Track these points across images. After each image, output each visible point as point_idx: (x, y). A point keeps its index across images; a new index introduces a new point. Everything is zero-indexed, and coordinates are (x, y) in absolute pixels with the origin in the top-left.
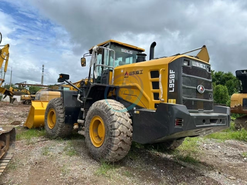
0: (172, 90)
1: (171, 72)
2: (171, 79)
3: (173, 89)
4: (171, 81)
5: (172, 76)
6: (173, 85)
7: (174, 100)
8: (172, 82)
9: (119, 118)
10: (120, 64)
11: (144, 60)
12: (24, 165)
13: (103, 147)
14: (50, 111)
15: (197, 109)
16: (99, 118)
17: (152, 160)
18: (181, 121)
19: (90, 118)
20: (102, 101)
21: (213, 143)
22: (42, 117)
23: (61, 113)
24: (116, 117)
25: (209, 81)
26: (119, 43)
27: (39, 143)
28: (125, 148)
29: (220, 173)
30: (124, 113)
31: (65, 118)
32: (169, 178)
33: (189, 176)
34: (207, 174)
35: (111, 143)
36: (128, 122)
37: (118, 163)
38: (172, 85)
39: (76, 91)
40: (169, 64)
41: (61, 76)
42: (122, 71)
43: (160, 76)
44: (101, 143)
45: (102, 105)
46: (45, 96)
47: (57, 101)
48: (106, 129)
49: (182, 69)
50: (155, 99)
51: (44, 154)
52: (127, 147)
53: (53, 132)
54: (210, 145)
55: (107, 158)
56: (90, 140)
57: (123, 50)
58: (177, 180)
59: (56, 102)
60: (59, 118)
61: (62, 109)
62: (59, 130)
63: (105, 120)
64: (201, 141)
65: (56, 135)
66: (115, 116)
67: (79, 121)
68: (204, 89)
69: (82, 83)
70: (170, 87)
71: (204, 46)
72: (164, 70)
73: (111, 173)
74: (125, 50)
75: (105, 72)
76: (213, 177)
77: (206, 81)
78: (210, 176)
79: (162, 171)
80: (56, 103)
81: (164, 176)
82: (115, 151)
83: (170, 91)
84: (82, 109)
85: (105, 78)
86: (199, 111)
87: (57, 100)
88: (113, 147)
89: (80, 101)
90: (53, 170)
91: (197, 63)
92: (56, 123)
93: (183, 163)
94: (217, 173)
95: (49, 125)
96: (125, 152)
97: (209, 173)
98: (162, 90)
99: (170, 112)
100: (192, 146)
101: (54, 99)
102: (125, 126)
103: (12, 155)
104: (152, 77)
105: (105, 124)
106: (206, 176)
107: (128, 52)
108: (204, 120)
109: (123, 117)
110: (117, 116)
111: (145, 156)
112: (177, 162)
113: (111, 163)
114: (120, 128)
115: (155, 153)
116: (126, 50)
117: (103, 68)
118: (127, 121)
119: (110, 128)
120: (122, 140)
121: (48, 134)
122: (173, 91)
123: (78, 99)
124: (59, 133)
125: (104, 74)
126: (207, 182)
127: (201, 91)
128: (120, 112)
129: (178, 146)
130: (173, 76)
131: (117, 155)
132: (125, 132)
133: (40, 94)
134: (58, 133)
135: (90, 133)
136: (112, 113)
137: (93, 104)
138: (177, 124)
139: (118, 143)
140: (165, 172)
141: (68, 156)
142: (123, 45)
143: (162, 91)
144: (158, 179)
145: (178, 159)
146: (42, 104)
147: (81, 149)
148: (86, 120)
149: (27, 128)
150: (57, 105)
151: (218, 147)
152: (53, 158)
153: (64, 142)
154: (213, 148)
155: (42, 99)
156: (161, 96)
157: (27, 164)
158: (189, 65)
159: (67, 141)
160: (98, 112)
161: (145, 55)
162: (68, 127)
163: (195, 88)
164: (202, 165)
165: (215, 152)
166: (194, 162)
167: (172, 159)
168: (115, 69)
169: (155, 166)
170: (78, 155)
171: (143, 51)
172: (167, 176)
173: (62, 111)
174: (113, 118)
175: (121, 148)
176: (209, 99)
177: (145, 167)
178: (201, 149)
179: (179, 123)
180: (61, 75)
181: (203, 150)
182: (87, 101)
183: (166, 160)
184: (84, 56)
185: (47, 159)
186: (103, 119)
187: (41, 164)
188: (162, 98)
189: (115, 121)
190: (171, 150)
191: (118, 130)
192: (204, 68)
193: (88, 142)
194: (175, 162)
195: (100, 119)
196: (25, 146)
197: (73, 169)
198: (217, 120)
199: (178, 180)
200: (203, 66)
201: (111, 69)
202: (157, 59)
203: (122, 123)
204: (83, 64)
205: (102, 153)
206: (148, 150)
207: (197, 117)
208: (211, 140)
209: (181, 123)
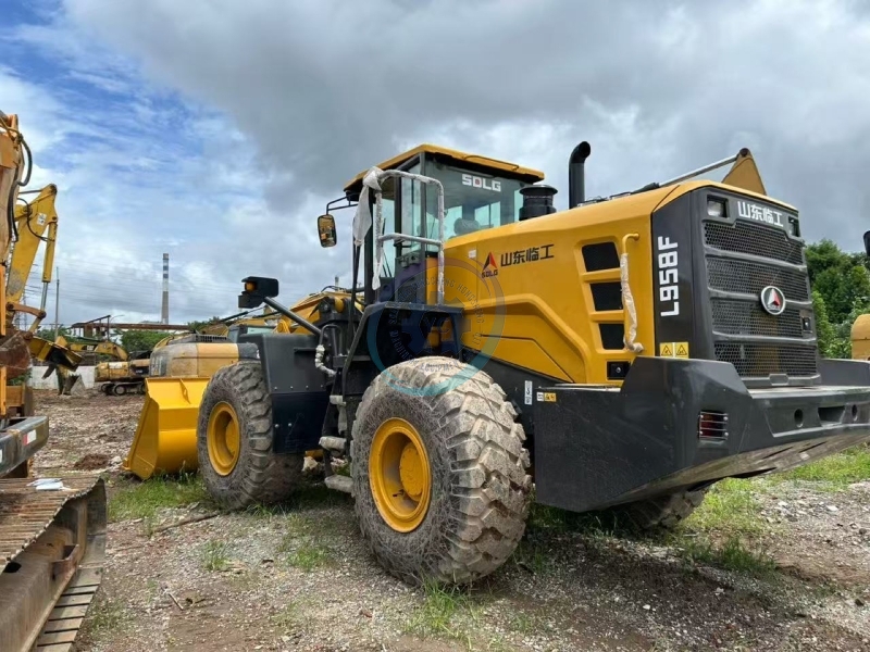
0: (673, 310)
1: (664, 243)
2: (665, 270)
3: (676, 304)
4: (665, 279)
5: (668, 260)
6: (672, 292)
7: (679, 344)
8: (667, 281)
9: (480, 420)
10: (460, 229)
11: (549, 210)
12: (148, 611)
13: (428, 530)
14: (217, 412)
15: (767, 375)
16: (404, 425)
17: (602, 571)
18: (721, 418)
19: (368, 428)
20: (408, 365)
21: (809, 494)
22: (189, 434)
23: (259, 417)
24: (467, 418)
25: (797, 270)
26: (454, 156)
27: (185, 527)
28: (508, 531)
29: (859, 603)
30: (494, 403)
31: (271, 434)
32: (682, 632)
33: (752, 620)
34: (815, 609)
35: (457, 513)
36: (513, 435)
37: (484, 585)
38: (669, 292)
39: (303, 333)
40: (652, 215)
41: (250, 287)
42: (472, 254)
43: (624, 261)
44: (416, 516)
45: (413, 380)
46: (185, 360)
47: (242, 375)
48: (433, 465)
49: (703, 232)
50: (606, 346)
51: (210, 567)
52: (512, 528)
53: (232, 488)
54: (801, 502)
55: (443, 570)
56: (374, 507)
57: (469, 181)
58: (712, 638)
59: (235, 378)
60: (252, 436)
61: (260, 401)
62: (253, 476)
63: (427, 432)
64: (763, 492)
65: (245, 497)
66: (465, 414)
67: (327, 441)
68: (785, 300)
69: (326, 306)
70: (663, 299)
71: (745, 152)
72: (636, 239)
73: (465, 625)
74: (475, 178)
75: (411, 262)
76: (838, 620)
77: (786, 272)
78: (828, 618)
79: (647, 607)
80: (236, 383)
81: (662, 627)
82: (471, 543)
83: (663, 314)
84: (337, 399)
86: (774, 380)
87: (241, 370)
88: (463, 528)
89: (324, 368)
90: (254, 624)
91: (754, 206)
92: (242, 450)
93: (718, 574)
94: (851, 602)
95: (217, 463)
96: (508, 543)
97: (821, 606)
98: (633, 312)
99: (676, 391)
100: (738, 510)
101: (230, 369)
102: (503, 450)
103: (99, 577)
104: (589, 269)
105: (429, 446)
106: (814, 617)
107: (485, 187)
108: (798, 411)
109: (493, 418)
110: (472, 414)
111: (574, 557)
112: (696, 573)
113: (463, 588)
114: (484, 459)
115: (607, 541)
116: (479, 179)
117: (399, 246)
118: (508, 431)
119: (449, 461)
120: (496, 501)
121: (214, 494)
122: (676, 312)
123: (319, 364)
124: (254, 489)
125: (407, 267)
126: (822, 640)
127: (774, 307)
128: (481, 400)
129: (687, 515)
130: (672, 258)
131: (479, 558)
132: (504, 473)
133: (166, 353)
134: (249, 491)
135: (372, 483)
136: (453, 406)
137: (379, 376)
138: (706, 433)
139: (482, 514)
140: (661, 611)
141: (298, 573)
142: (470, 160)
143: (634, 315)
144: (639, 636)
145: (696, 560)
146: (183, 388)
147: (340, 543)
148: (353, 434)
149: (137, 479)
150: (241, 389)
151: (830, 507)
152: (245, 581)
153: (273, 519)
154: (810, 513)
155: (174, 372)
156: (631, 335)
157: (157, 608)
158: (724, 214)
159: (284, 517)
160: (397, 406)
161: (551, 191)
162: (287, 466)
163: (753, 296)
164: (788, 579)
165: (823, 526)
166: (759, 570)
167: (673, 560)
168: (445, 246)
169: (618, 592)
170: (331, 563)
171: (538, 179)
172: (670, 625)
173: (259, 409)
174: (458, 423)
175: (493, 531)
176: (801, 337)
177: (583, 597)
178: (771, 520)
179: (714, 429)
180: (250, 281)
181: (779, 522)
182: (354, 366)
183: (652, 569)
184: (328, 210)
185: (225, 583)
186: (419, 428)
187: (205, 603)
188: (638, 340)
189: (466, 435)
190: (665, 527)
191: (478, 467)
192: (778, 224)
193: (366, 515)
194: (688, 572)
195: (413, 432)
196: (139, 540)
197: (325, 614)
198: (842, 408)
199: (712, 636)
200: (775, 216)
201: (431, 248)
202: (599, 201)
203: (490, 441)
204: (328, 235)
205: (426, 551)
206: (581, 531)
207: (775, 401)
208: (797, 485)
209: (721, 426)
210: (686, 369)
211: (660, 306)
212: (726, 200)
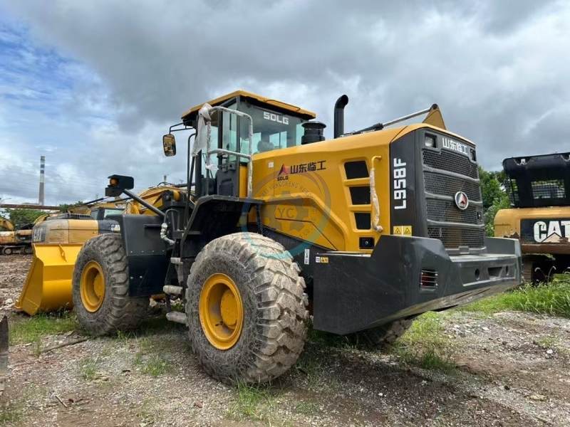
0: (402, 205)
1: (397, 163)
2: (397, 179)
3: (404, 202)
4: (397, 185)
5: (400, 173)
6: (402, 194)
7: (406, 227)
8: (399, 187)
9: (277, 275)
10: (262, 148)
11: (321, 139)
12: (41, 408)
13: (241, 348)
14: (88, 267)
15: (457, 247)
16: (227, 279)
17: (351, 371)
18: (433, 275)
19: (199, 280)
20: (230, 237)
21: (471, 320)
22: (66, 283)
23: (119, 272)
24: (269, 274)
25: (474, 182)
26: (259, 99)
27: (64, 349)
28: (294, 348)
29: (507, 388)
30: (286, 263)
31: (128, 283)
32: (403, 410)
33: (445, 400)
34: (481, 392)
35: (261, 337)
36: (298, 284)
37: (278, 383)
38: (400, 194)
39: (152, 215)
40: (391, 145)
41: (113, 182)
42: (271, 165)
43: (372, 174)
44: (233, 339)
45: (232, 248)
46: (61, 231)
47: (107, 242)
48: (245, 304)
49: (422, 156)
50: (359, 227)
51: (85, 377)
52: (296, 345)
53: (98, 321)
54: (467, 325)
55: (250, 374)
56: (203, 333)
57: (268, 116)
58: (422, 413)
59: (102, 245)
60: (114, 285)
61: (120, 261)
62: (114, 312)
63: (241, 283)
64: (444, 319)
65: (108, 327)
66: (267, 271)
67: (168, 288)
68: (468, 201)
69: (168, 197)
70: (396, 198)
71: (435, 107)
72: (380, 159)
73: (265, 410)
74: (272, 115)
75: (229, 168)
76: (496, 399)
77: (467, 182)
78: (489, 398)
79: (381, 394)
80: (103, 248)
81: (391, 407)
82: (269, 356)
83: (396, 208)
84: (176, 260)
85: (230, 182)
86: (461, 250)
87: (106, 239)
88: (265, 346)
89: (167, 239)
90: (120, 416)
91: (451, 141)
92: (107, 296)
93: (422, 372)
94: (502, 388)
95: (87, 303)
96: (293, 356)
97: (485, 390)
98: (377, 206)
99: (406, 257)
100: (431, 331)
101: (98, 239)
102: (292, 294)
103: (3, 385)
104: (349, 177)
105: (243, 293)
106: (482, 397)
107: (278, 121)
108: (477, 270)
109: (285, 273)
110: (272, 271)
111: (333, 363)
112: (409, 371)
113: (262, 387)
114: (280, 300)
115: (352, 352)
116: (275, 115)
117: (220, 157)
118: (295, 281)
119: (256, 302)
120: (287, 328)
121: (84, 325)
122: (404, 206)
123: (163, 236)
124: (114, 322)
125: (226, 172)
126: (488, 412)
127: (462, 205)
128: (278, 262)
129: (401, 334)
130: (402, 172)
131: (275, 366)
132: (292, 309)
133: (45, 227)
134: (111, 322)
135: (201, 317)
136: (260, 265)
137: (207, 245)
138: (425, 284)
139: (277, 337)
140: (389, 397)
141: (148, 378)
142: (268, 102)
143: (378, 208)
144: (377, 414)
145: (408, 363)
146: (62, 251)
147: (177, 357)
148: (188, 284)
149: (25, 314)
150: (106, 252)
151: (484, 328)
152: (111, 386)
153: (128, 342)
154: (473, 332)
155: (51, 239)
156: (375, 220)
157: (48, 406)
158: (435, 145)
159: (137, 340)
160: (220, 265)
161: (322, 126)
162: (138, 305)
163: (450, 198)
164: (463, 374)
165: (481, 340)
166: (446, 368)
167: (394, 364)
168: (253, 159)
169: (362, 385)
170: (170, 370)
171: (311, 117)
172: (396, 405)
173: (119, 267)
174: (263, 277)
175: (284, 347)
176: (476, 224)
177: (340, 389)
178: (451, 337)
179: (429, 281)
180: (114, 178)
181: (455, 338)
182: (189, 238)
183: (381, 369)
184: (170, 131)
185: (96, 388)
186: (236, 280)
187: (82, 402)
188: (380, 223)
189: (268, 285)
190: (388, 343)
191: (276, 306)
192: (465, 153)
193: (197, 339)
194: (404, 371)
195: (230, 281)
196: (31, 358)
197: (169, 407)
198: (501, 268)
199: (422, 412)
200: (463, 147)
201: (242, 160)
202: (354, 134)
203: (284, 289)
204: (170, 148)
205: (239, 362)
206: (335, 346)
207: (465, 264)
208: (463, 314)
209: (433, 279)
210: (413, 243)
211: (394, 203)
212: (436, 137)
